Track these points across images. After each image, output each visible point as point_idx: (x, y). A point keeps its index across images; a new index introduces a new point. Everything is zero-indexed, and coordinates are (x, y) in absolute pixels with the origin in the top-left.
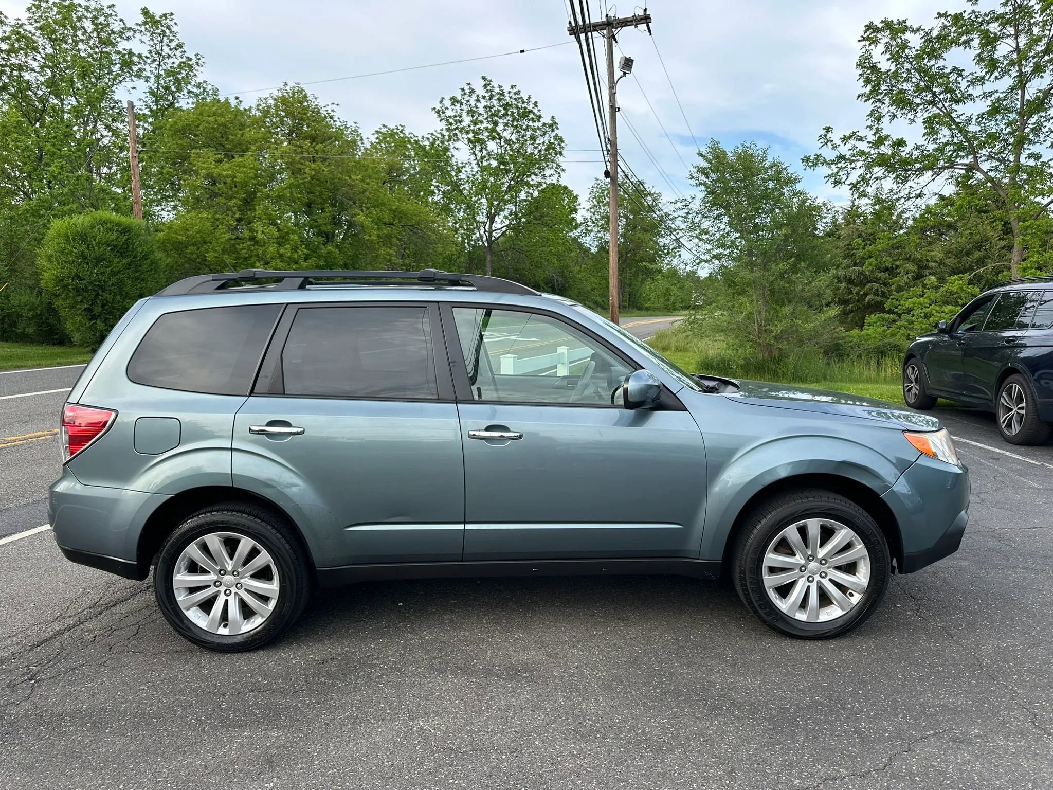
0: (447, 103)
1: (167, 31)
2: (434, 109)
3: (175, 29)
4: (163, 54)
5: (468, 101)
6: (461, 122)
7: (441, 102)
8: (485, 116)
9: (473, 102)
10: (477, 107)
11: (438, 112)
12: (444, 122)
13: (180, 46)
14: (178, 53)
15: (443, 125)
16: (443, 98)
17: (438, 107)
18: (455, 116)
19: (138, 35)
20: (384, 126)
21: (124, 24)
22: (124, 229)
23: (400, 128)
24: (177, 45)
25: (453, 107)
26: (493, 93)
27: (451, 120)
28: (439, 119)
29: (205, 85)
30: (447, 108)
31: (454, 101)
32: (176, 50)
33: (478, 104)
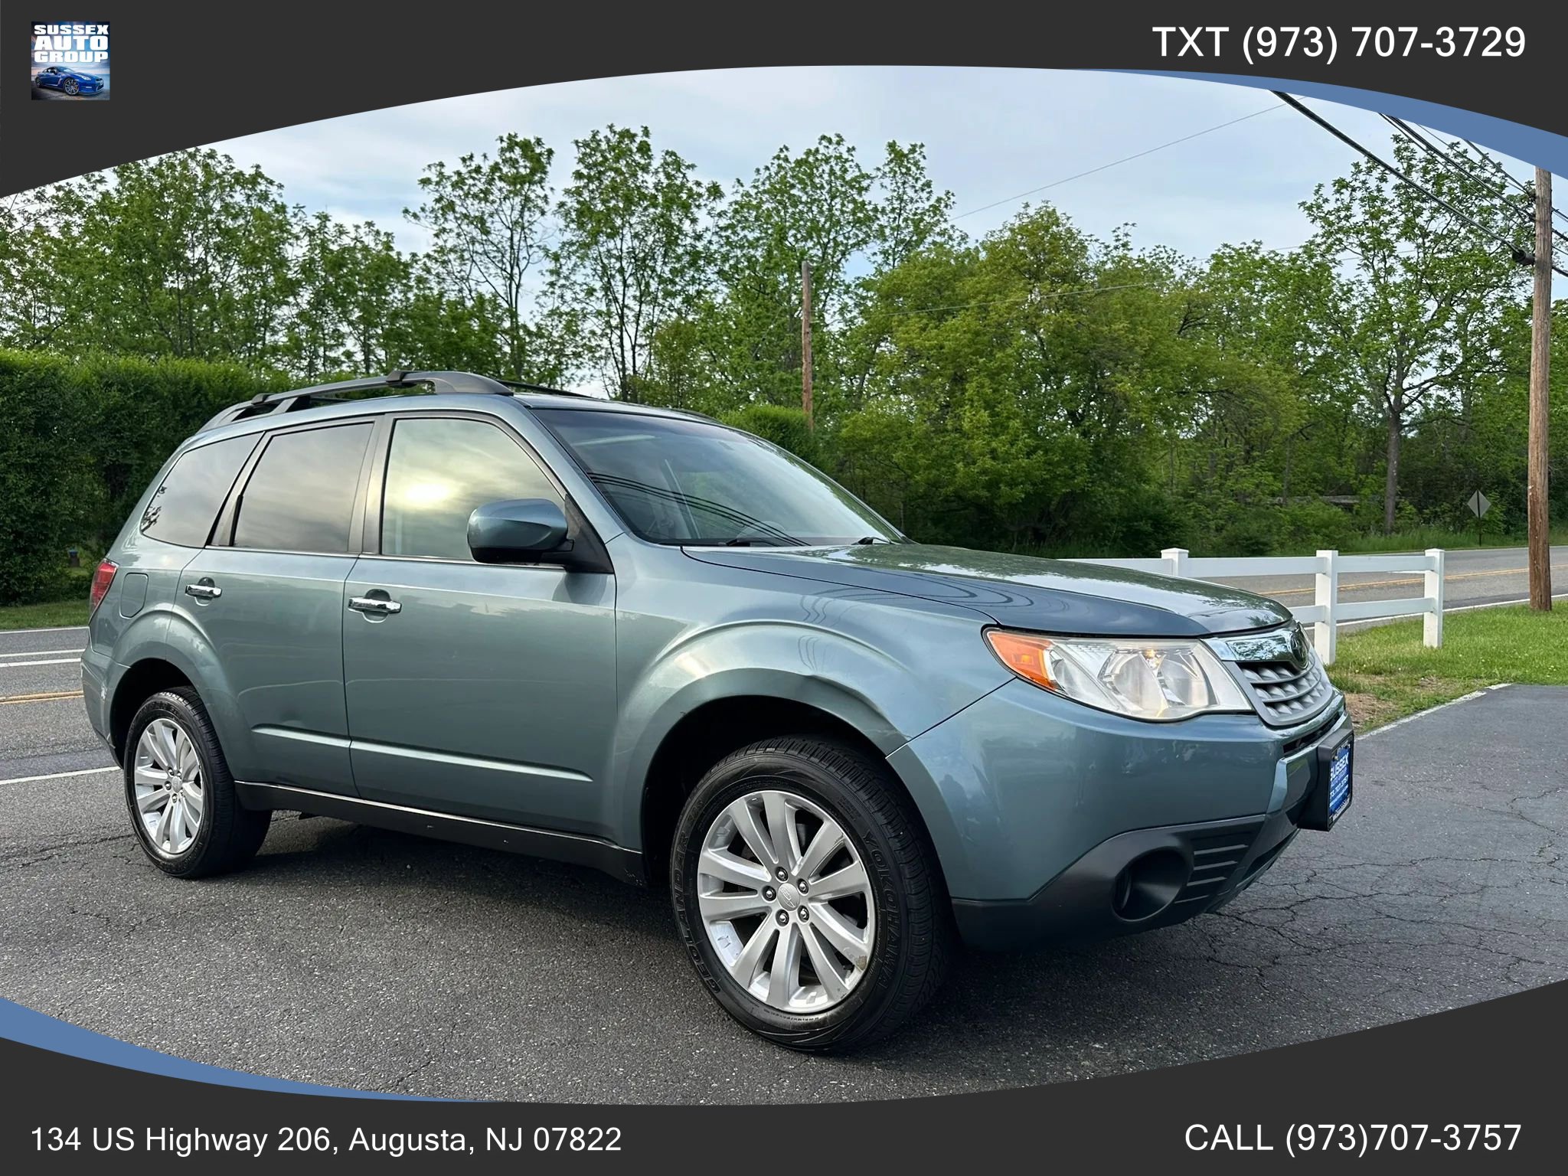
0: (1328, 191)
1: (913, 168)
2: (1303, 203)
3: (922, 163)
4: (905, 197)
5: (1364, 182)
6: (1347, 218)
7: (1317, 192)
8: (1397, 202)
9: (1373, 183)
10: (1379, 190)
11: (1310, 208)
12: (1318, 223)
13: (928, 184)
14: (924, 195)
15: (1318, 228)
16: (1320, 186)
17: (1311, 200)
18: (1338, 210)
19: (877, 182)
20: (1226, 246)
21: (860, 170)
22: (781, 425)
23: (1254, 246)
24: (923, 185)
25: (1338, 196)
26: (1413, 162)
27: (1332, 218)
28: (1310, 219)
29: (951, 232)
30: (1326, 201)
31: (1341, 185)
32: (923, 190)
33: (1383, 185)
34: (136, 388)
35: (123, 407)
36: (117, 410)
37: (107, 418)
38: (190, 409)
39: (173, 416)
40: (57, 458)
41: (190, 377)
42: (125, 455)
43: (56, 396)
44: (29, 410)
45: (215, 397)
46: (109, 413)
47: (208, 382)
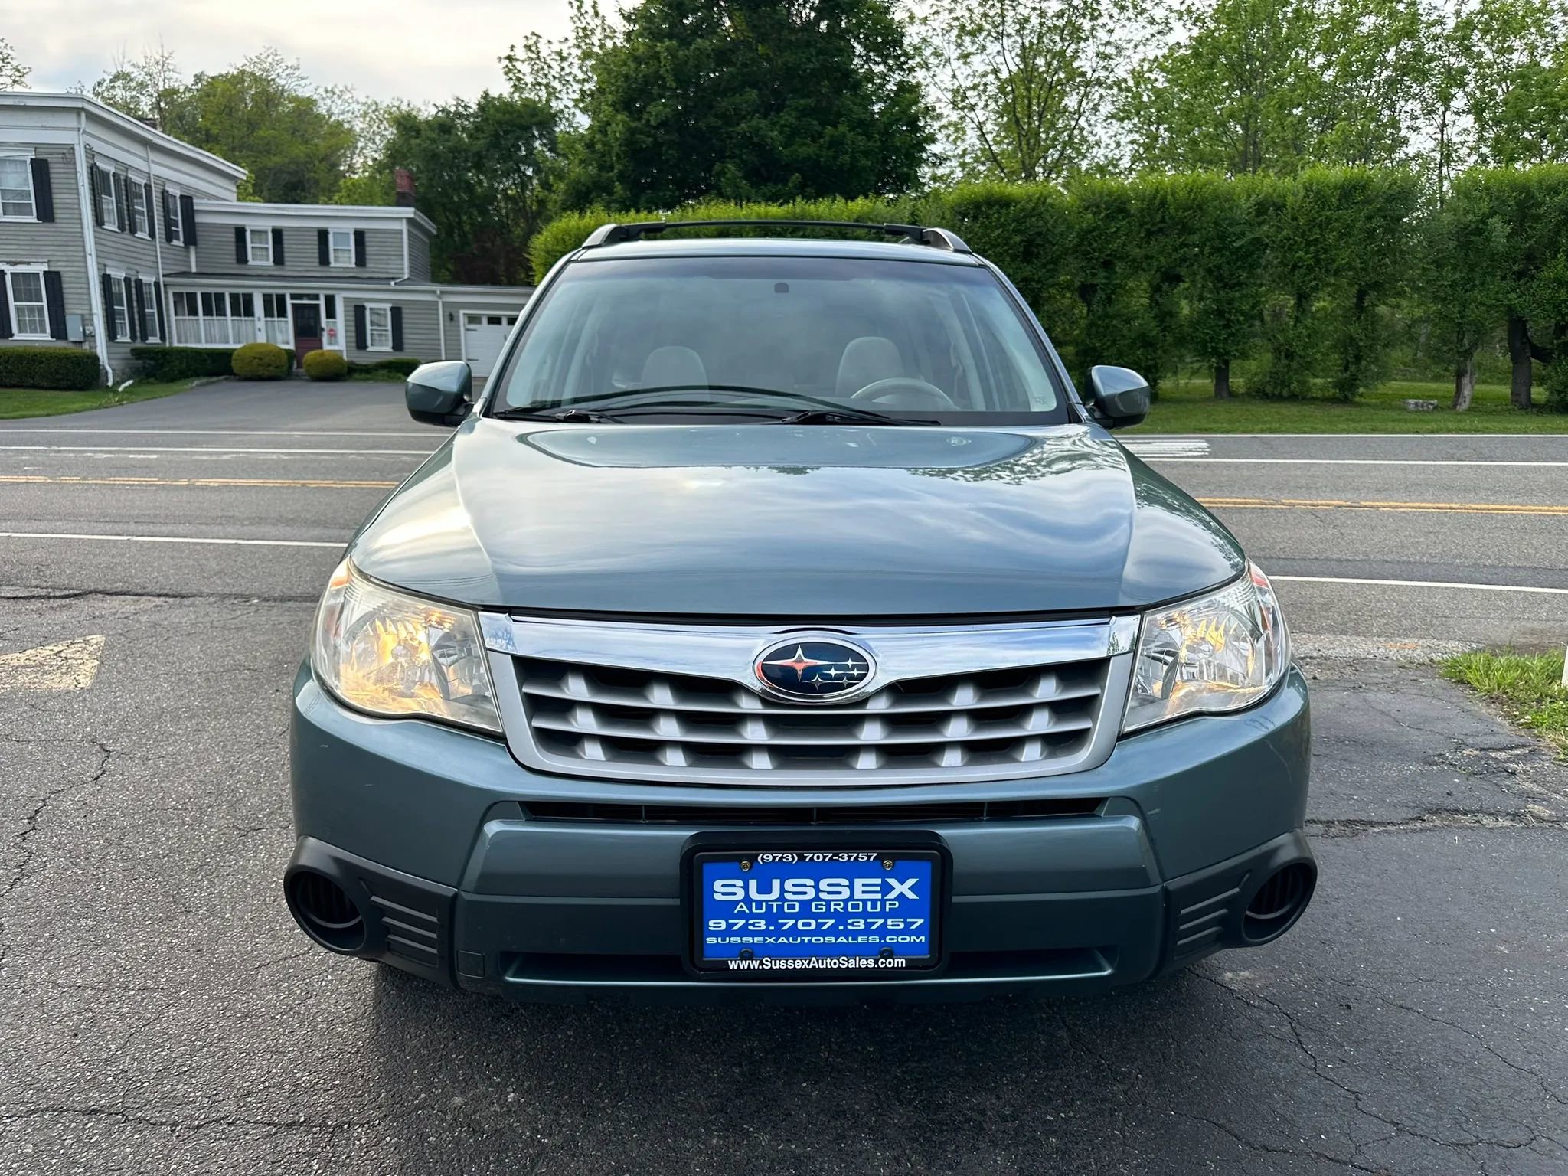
34: (1107, 209)
35: (1094, 229)
36: (1091, 232)
37: (1082, 240)
38: (1154, 225)
39: (1139, 233)
40: (1038, 282)
41: (1157, 191)
42: (1094, 275)
43: (1041, 223)
44: (1018, 239)
45: (1177, 210)
46: (1083, 235)
47: (1172, 195)
